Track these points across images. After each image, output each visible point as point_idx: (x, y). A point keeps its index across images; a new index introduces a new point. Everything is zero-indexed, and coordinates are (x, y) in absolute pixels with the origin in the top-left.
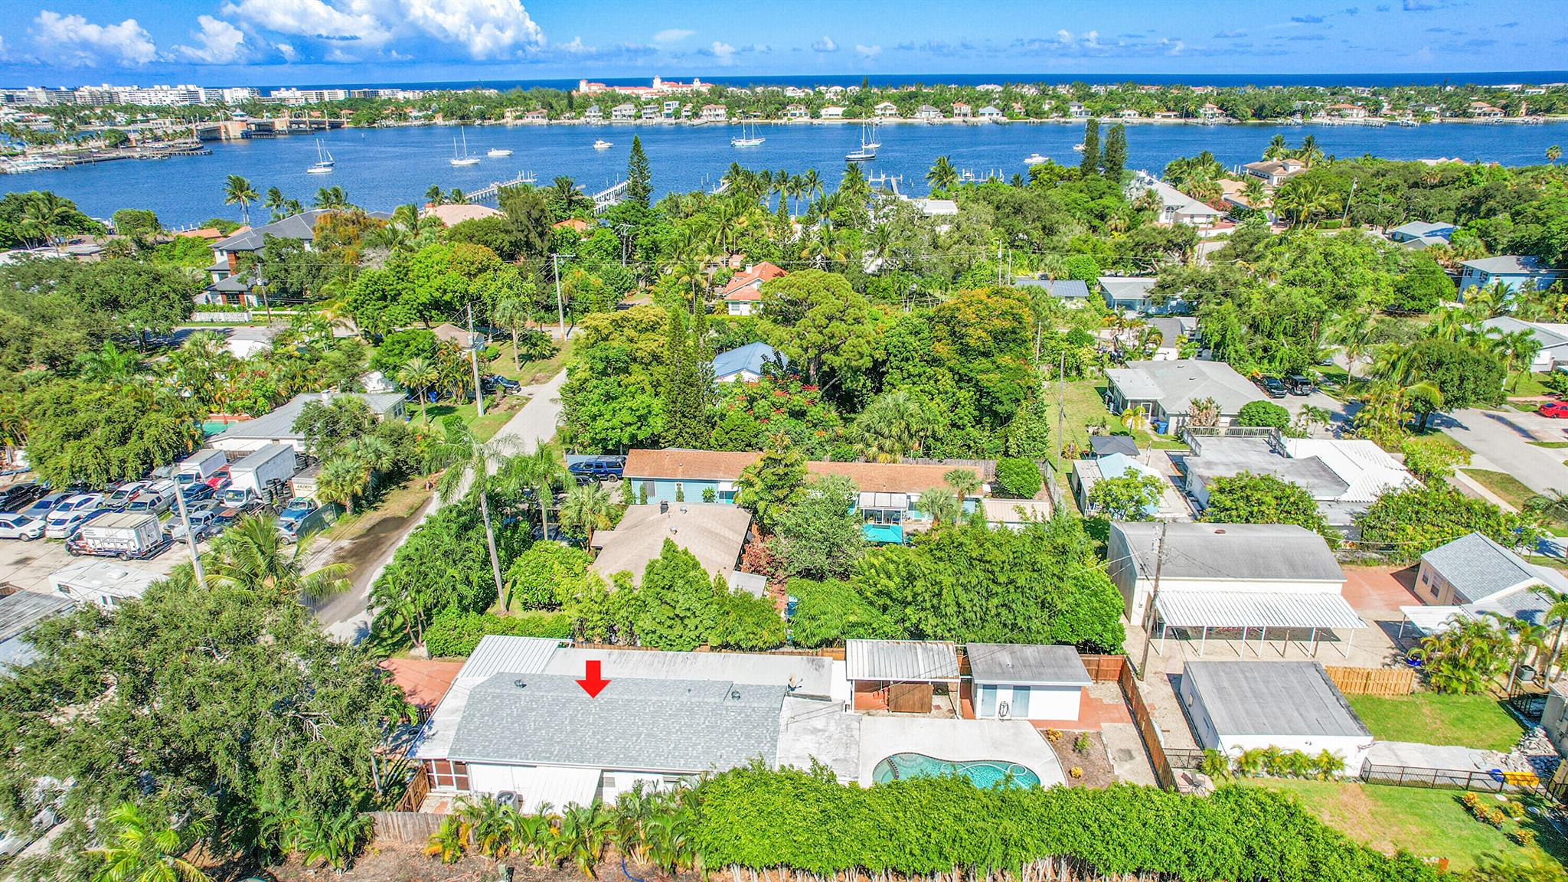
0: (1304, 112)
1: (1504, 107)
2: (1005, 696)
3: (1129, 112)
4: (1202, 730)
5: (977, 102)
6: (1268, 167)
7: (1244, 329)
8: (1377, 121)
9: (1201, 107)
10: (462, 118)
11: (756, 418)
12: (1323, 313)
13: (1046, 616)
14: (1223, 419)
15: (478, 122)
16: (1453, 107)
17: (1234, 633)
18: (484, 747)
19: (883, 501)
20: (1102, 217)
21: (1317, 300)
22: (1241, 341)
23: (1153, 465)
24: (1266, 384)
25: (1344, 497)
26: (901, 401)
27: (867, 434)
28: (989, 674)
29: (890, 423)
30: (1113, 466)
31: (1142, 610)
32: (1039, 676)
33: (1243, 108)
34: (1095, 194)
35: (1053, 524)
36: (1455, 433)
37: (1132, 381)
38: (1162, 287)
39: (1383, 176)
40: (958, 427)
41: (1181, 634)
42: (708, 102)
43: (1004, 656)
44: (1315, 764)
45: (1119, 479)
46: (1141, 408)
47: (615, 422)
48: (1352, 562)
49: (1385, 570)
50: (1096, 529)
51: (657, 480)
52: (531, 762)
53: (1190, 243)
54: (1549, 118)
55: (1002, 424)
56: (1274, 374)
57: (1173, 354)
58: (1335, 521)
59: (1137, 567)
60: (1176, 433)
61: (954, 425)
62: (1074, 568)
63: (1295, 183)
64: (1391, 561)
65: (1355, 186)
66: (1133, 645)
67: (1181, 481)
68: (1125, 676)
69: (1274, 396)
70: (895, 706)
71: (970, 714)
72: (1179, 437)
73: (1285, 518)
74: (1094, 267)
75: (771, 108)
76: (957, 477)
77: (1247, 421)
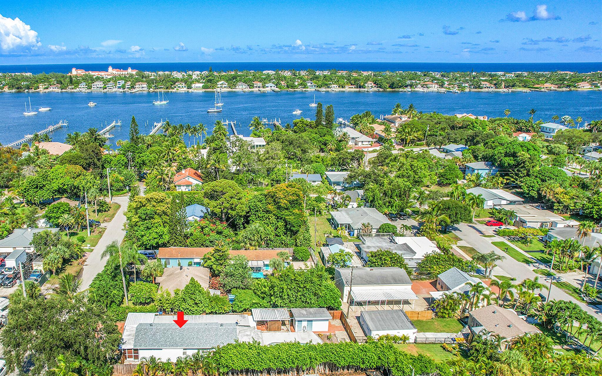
0: (411, 86)
1: (495, 85)
2: (304, 324)
3: (334, 86)
4: (367, 331)
5: (265, 81)
6: (394, 118)
7: (381, 195)
8: (443, 90)
9: (366, 83)
10: (18, 88)
11: (204, 235)
12: (410, 188)
13: (316, 298)
14: (374, 230)
15: (27, 90)
16: (474, 84)
17: (376, 303)
18: (145, 344)
19: (255, 264)
20: (325, 144)
21: (408, 183)
22: (380, 200)
23: (349, 248)
24: (391, 216)
25: (414, 257)
26: (257, 227)
27: (245, 240)
28: (300, 317)
29: (254, 235)
30: (335, 249)
31: (347, 297)
32: (316, 317)
33: (385, 84)
34: (322, 134)
35: (316, 269)
36: (457, 233)
37: (341, 216)
38: (350, 177)
39: (440, 124)
40: (278, 236)
41: (360, 304)
42: (138, 81)
43: (303, 311)
44: (401, 339)
45: (338, 253)
46: (344, 227)
47: (150, 237)
48: (417, 279)
49: (428, 281)
50: (330, 271)
51: (171, 259)
52: (161, 348)
53: (361, 157)
54: (514, 89)
55: (294, 235)
56: (393, 212)
57: (355, 205)
58: (411, 265)
59: (345, 282)
60: (357, 236)
61: (276, 235)
62: (324, 283)
63: (404, 127)
64: (430, 278)
65: (428, 128)
66: (344, 307)
67: (359, 254)
68: (343, 317)
69: (392, 220)
70: (269, 329)
71: (294, 330)
72: (358, 237)
73: (394, 265)
74: (324, 168)
75: (169, 84)
76: (282, 254)
77: (383, 230)
